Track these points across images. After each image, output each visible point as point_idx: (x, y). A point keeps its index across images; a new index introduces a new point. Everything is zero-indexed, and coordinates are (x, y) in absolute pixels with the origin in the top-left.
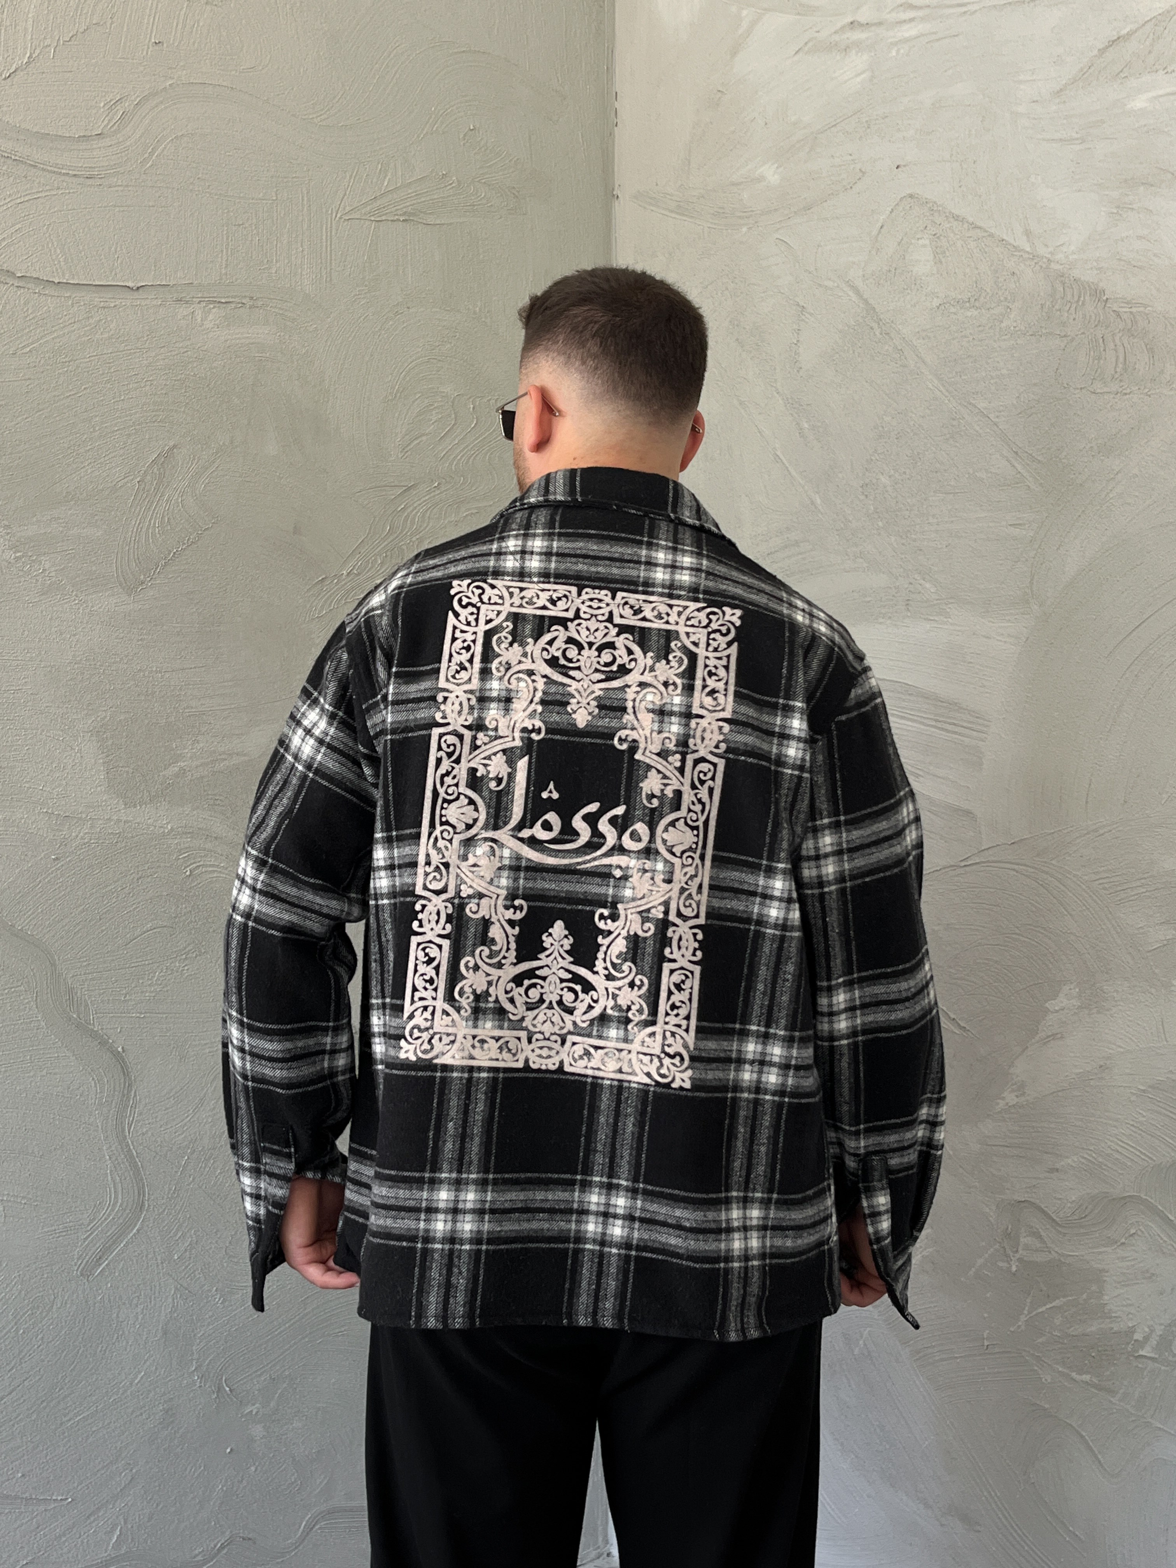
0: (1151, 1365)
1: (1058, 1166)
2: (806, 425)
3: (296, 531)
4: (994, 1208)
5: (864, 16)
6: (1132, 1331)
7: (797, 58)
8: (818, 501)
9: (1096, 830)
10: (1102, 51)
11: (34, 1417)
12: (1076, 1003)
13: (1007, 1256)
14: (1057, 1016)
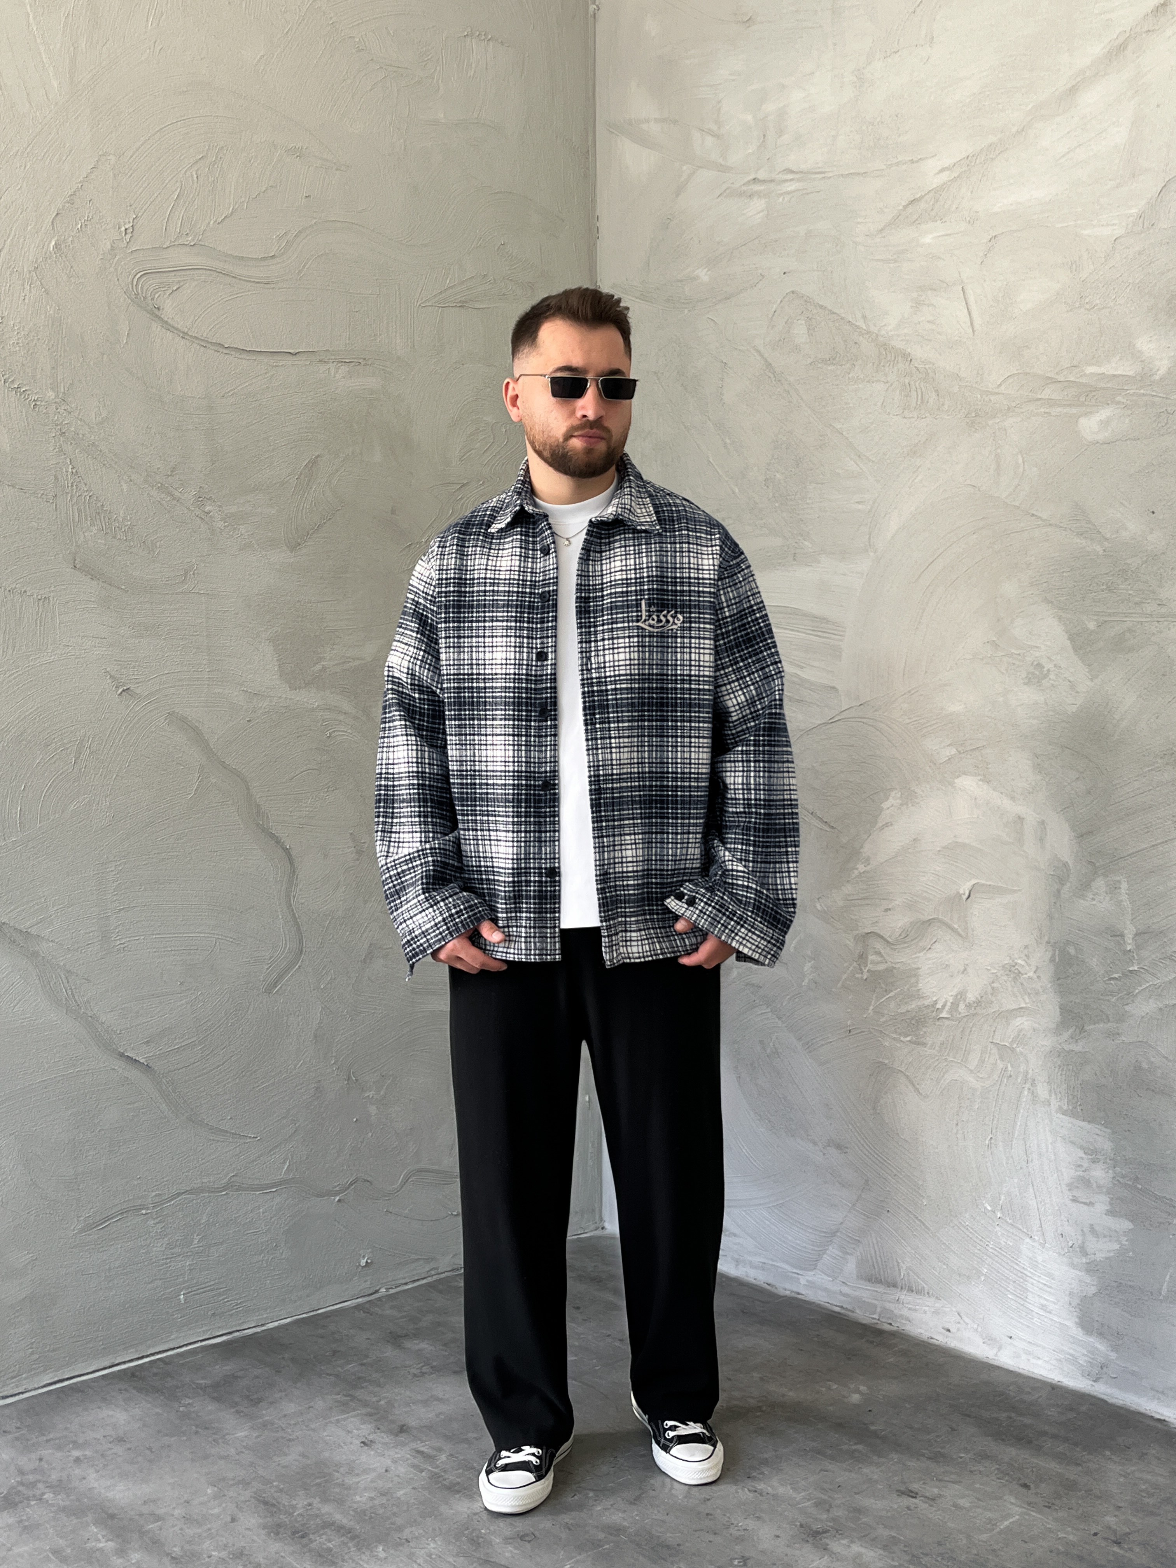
0: (947, 1022)
1: (890, 907)
2: (728, 442)
3: (393, 512)
4: (852, 940)
5: (761, 175)
6: (936, 1002)
7: (719, 199)
8: (737, 491)
9: (909, 692)
10: (905, 207)
11: (237, 1081)
12: (899, 801)
13: (861, 970)
14: (888, 812)
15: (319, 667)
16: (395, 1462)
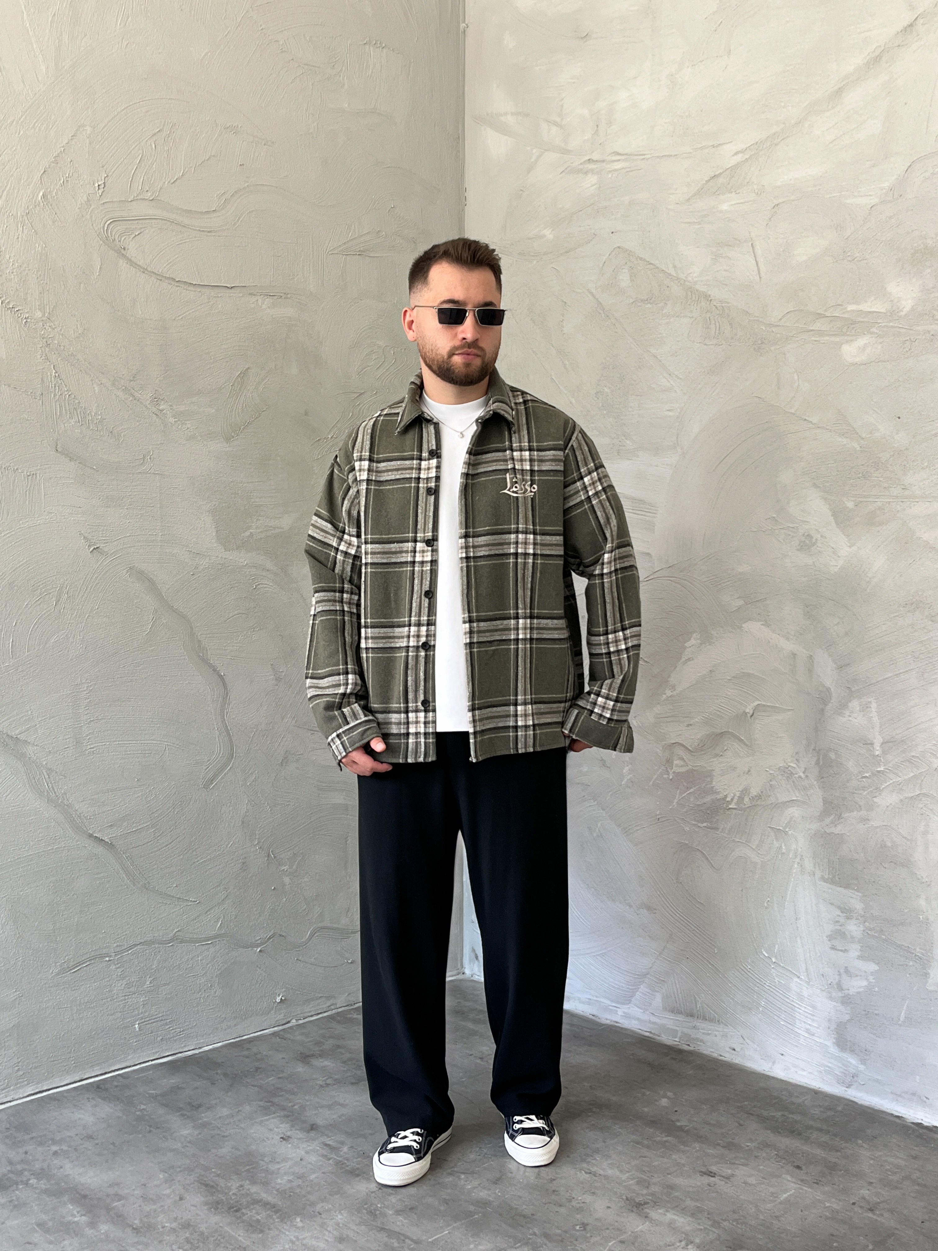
0: (734, 811)
1: (691, 723)
2: (567, 363)
3: (306, 414)
4: (661, 749)
5: (595, 156)
6: (726, 796)
7: (561, 175)
8: (574, 401)
9: (708, 556)
10: (707, 182)
11: (182, 857)
12: (699, 641)
13: (668, 771)
14: (690, 650)
15: (247, 534)
16: (307, 1152)
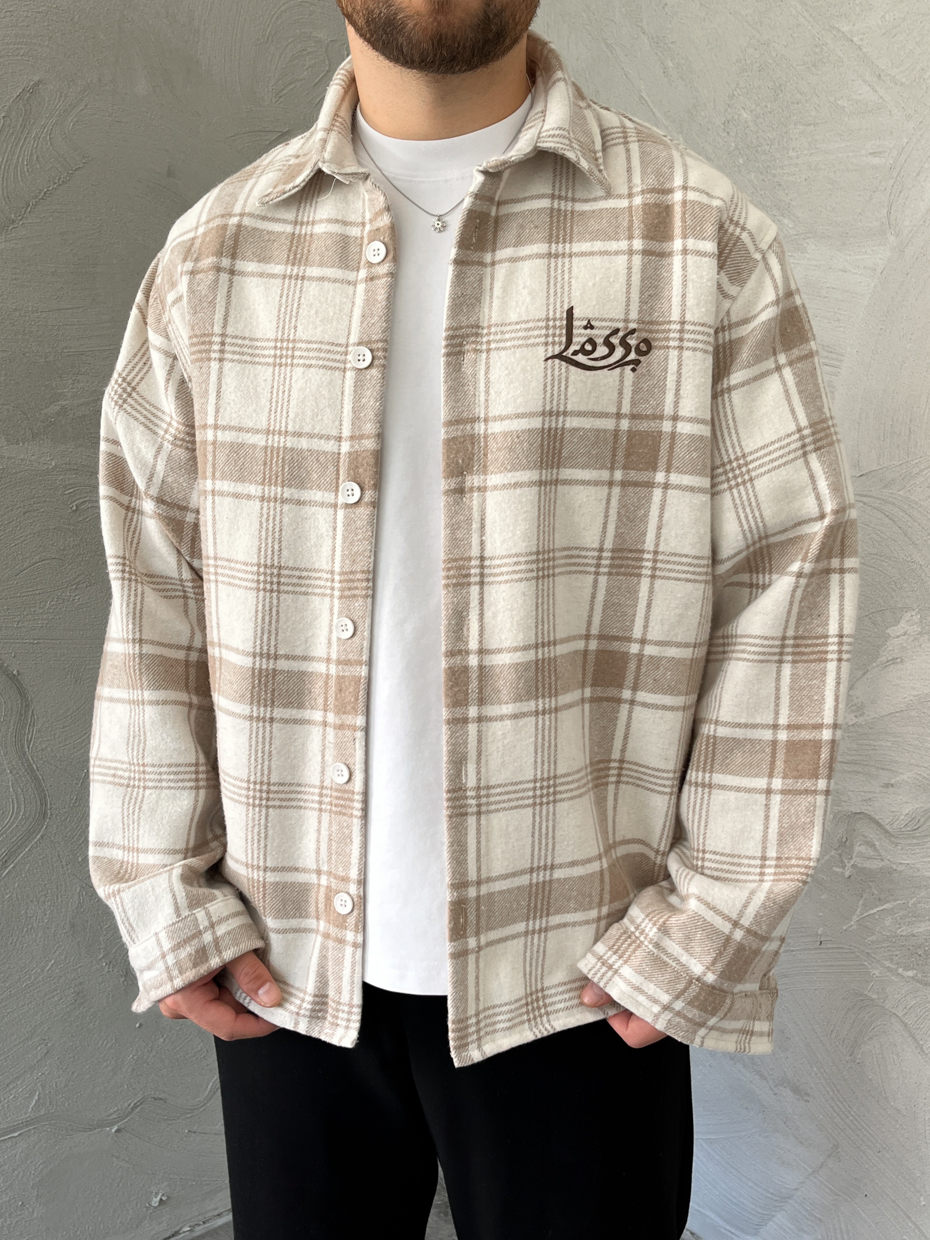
2: (670, 64)
3: (170, 174)
14: (896, 641)
15: (54, 408)
